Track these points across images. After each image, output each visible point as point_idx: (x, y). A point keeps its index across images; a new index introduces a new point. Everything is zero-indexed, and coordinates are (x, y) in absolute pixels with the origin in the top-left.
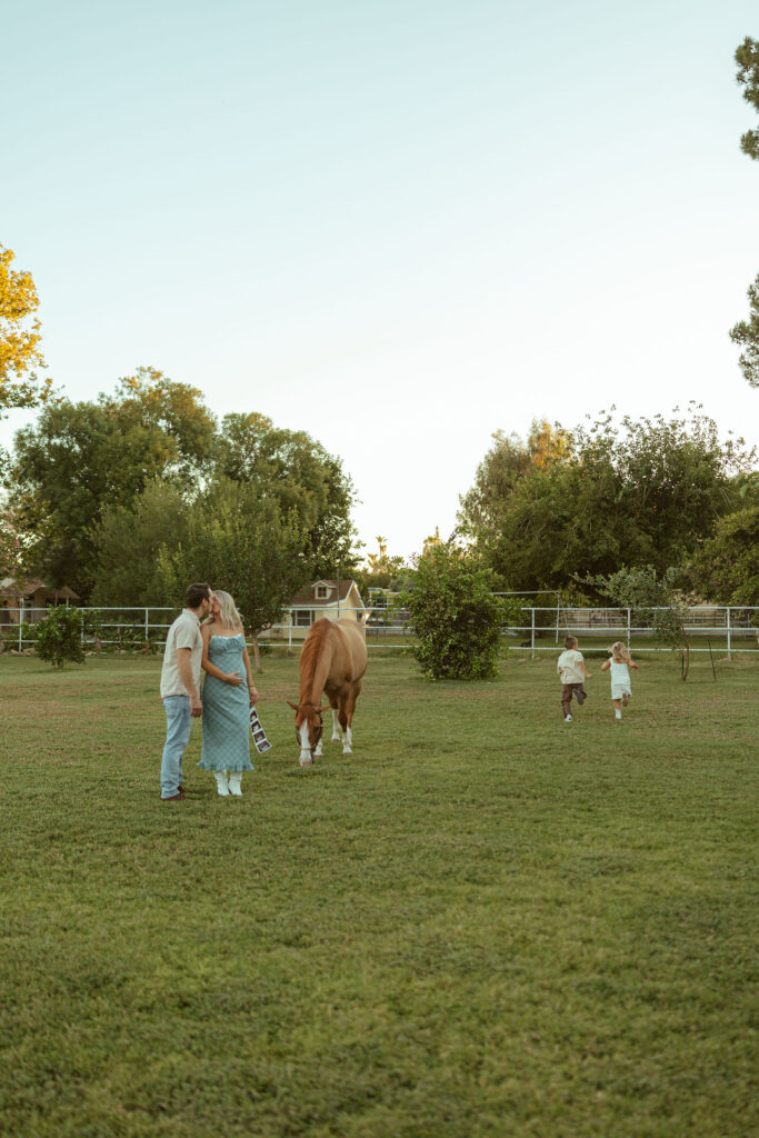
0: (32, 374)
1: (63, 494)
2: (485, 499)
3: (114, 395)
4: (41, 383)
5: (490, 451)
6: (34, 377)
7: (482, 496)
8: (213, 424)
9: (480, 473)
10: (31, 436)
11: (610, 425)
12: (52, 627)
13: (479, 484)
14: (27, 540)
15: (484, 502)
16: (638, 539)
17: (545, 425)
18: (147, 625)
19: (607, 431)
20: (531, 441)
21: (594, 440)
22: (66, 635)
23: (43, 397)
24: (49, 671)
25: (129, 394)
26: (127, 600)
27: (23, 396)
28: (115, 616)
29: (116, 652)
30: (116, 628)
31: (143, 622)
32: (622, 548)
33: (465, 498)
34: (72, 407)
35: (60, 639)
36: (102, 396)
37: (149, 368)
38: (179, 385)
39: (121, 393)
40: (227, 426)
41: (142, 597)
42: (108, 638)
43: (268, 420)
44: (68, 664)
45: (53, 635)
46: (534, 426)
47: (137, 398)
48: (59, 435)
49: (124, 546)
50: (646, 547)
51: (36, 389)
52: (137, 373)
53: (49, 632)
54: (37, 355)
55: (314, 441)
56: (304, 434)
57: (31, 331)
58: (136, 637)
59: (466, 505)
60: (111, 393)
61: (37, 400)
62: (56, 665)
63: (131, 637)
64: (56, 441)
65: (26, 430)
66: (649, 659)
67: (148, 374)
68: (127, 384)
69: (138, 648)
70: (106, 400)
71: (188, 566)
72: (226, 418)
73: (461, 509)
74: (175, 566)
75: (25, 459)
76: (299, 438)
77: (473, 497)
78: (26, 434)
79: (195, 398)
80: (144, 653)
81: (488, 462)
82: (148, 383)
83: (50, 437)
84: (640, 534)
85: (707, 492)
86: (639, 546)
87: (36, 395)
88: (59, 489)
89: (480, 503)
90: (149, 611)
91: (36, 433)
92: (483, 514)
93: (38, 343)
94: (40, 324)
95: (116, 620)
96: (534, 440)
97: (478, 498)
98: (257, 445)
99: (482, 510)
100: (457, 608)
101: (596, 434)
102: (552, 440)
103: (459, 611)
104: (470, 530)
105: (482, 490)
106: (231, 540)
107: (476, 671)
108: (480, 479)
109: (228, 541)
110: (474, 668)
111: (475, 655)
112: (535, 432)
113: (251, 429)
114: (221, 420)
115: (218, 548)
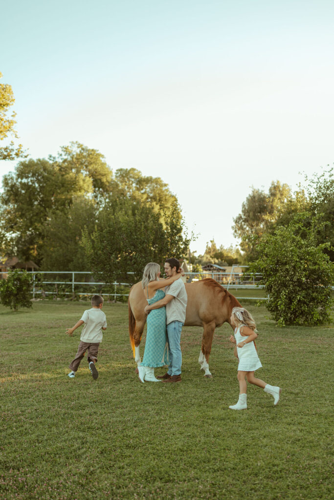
0: (12, 142)
1: (28, 209)
2: (245, 219)
3: (57, 156)
4: (16, 147)
5: (249, 195)
6: (12, 144)
7: (243, 217)
8: (111, 172)
9: (244, 206)
10: (12, 178)
12: (10, 284)
13: (243, 211)
14: (7, 235)
15: (246, 221)
17: (278, 182)
18: (73, 283)
19: (331, 176)
20: (270, 190)
22: (19, 289)
23: (17, 155)
24: (8, 313)
25: (65, 155)
26: (61, 267)
27: (6, 153)
28: (54, 277)
29: (54, 299)
30: (54, 284)
31: (71, 281)
33: (235, 218)
34: (33, 161)
35: (15, 292)
36: (51, 156)
37: (76, 142)
38: (93, 150)
39: (61, 155)
40: (118, 175)
41: (71, 265)
42: (49, 290)
43: (140, 172)
44: (21, 309)
45: (10, 290)
46: (273, 182)
47: (69, 158)
48: (27, 177)
49: (59, 234)
51: (13, 150)
52: (70, 145)
53: (8, 287)
54: (14, 132)
56: (159, 178)
57: (11, 118)
58: (66, 290)
59: (236, 222)
60: (55, 154)
61: (13, 156)
62: (13, 309)
63: (63, 290)
64: (24, 180)
65: (9, 175)
67: (76, 146)
68: (64, 150)
69: (68, 296)
70: (52, 159)
71: (102, 242)
72: (117, 170)
73: (234, 224)
74: (93, 241)
75: (8, 191)
76: (157, 181)
77: (240, 218)
78: (8, 178)
79: (101, 159)
80: (71, 300)
81: (248, 200)
82: (76, 150)
83: (22, 179)
87: (13, 154)
88: (25, 206)
89: (243, 221)
90: (75, 274)
91: (15, 176)
93: (14, 125)
94: (16, 114)
95: (55, 279)
96: (272, 189)
97: (242, 219)
98: (134, 185)
99: (244, 225)
100: (304, 273)
101: (323, 178)
102: (281, 189)
103: (305, 275)
104: (238, 235)
105: (244, 215)
106: (133, 223)
107: (316, 319)
108: (244, 209)
109: (130, 224)
110: (315, 317)
111: (315, 307)
112: (272, 185)
113: (131, 177)
114: (114, 171)
115: (123, 229)
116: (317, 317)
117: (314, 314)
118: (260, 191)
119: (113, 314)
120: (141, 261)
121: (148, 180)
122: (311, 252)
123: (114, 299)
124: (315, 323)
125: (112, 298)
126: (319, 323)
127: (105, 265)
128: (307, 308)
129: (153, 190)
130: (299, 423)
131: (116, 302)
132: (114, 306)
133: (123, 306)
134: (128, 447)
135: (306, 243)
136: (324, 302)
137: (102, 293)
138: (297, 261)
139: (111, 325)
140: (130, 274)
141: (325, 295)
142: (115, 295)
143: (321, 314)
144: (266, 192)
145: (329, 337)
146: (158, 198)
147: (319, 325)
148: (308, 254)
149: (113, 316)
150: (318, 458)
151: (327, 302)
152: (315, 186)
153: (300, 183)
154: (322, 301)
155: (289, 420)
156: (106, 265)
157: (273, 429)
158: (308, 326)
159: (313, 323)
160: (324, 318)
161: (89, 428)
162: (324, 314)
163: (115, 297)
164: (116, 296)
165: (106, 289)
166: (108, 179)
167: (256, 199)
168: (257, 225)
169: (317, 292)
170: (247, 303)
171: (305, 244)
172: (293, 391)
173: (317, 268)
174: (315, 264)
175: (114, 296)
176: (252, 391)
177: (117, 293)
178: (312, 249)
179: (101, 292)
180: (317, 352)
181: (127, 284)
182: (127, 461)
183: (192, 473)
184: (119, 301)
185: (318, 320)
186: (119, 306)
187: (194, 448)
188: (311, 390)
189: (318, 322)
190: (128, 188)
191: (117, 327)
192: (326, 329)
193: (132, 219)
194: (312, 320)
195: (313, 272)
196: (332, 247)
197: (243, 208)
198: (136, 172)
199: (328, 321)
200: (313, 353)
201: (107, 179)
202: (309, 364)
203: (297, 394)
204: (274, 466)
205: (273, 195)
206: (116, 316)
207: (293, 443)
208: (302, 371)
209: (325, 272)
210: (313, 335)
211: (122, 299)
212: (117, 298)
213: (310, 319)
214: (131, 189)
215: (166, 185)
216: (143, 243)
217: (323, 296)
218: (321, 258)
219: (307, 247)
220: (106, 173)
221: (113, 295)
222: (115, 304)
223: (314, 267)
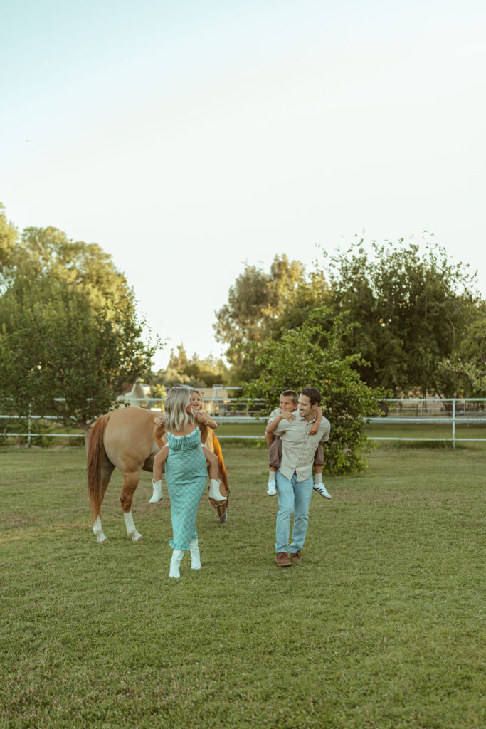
2: (234, 313)
5: (241, 275)
7: (231, 310)
8: (16, 232)
9: (231, 292)
11: (362, 246)
13: (230, 301)
15: (234, 316)
16: (392, 342)
17: (284, 256)
19: (361, 251)
20: (273, 268)
21: (350, 259)
32: (379, 350)
33: (218, 311)
40: (26, 238)
43: (63, 233)
46: (276, 256)
50: (398, 350)
55: (106, 251)
56: (96, 245)
59: (220, 317)
66: (473, 449)
71: (14, 350)
72: (25, 230)
73: (216, 321)
76: (93, 249)
77: (225, 311)
81: (238, 282)
84: (393, 338)
85: (443, 305)
86: (392, 348)
89: (231, 316)
92: (233, 325)
96: (276, 266)
97: (229, 313)
98: (54, 255)
99: (232, 322)
100: (325, 398)
101: (351, 254)
102: (289, 267)
103: (327, 402)
104: (222, 338)
105: (233, 306)
106: (65, 321)
107: (341, 466)
108: (231, 297)
109: (61, 322)
110: (340, 463)
111: (340, 448)
112: (276, 260)
113: (48, 241)
114: (21, 231)
115: (50, 330)
116: (342, 462)
117: (338, 458)
118: (257, 270)
119: (29, 466)
120: (78, 380)
121: (78, 248)
122: (335, 368)
123: (27, 442)
124: (339, 471)
125: (23, 441)
126: (346, 470)
127: (18, 388)
128: (329, 449)
129: (87, 264)
130: (321, 596)
131: (30, 446)
132: (27, 453)
133: (44, 453)
134: (99, 634)
135: (327, 354)
136: (353, 441)
137: (7, 432)
138: (314, 381)
139: (31, 482)
140: (58, 402)
141: (354, 431)
142: (30, 434)
143: (348, 458)
144: (267, 272)
145: (359, 490)
146: (95, 278)
147: (345, 473)
148: (331, 370)
149: (31, 469)
150: (345, 630)
151: (357, 441)
152: (339, 265)
153: (317, 260)
154: (349, 439)
155: (308, 592)
156: (21, 387)
157: (287, 604)
158: (330, 476)
159: (337, 470)
160: (352, 463)
161: (38, 616)
162: (352, 458)
163: (29, 438)
164: (31, 437)
165: (13, 426)
166: (11, 243)
167: (251, 281)
168: (252, 323)
169: (342, 426)
170: (240, 445)
171: (325, 355)
172: (311, 559)
173: (342, 391)
174: (340, 385)
175: (26, 437)
176: (256, 562)
177: (32, 432)
178: (336, 363)
179: (5, 430)
180: (343, 510)
181: (54, 417)
182: (102, 650)
183: (190, 656)
184: (36, 444)
185: (344, 466)
186: (36, 453)
187: (188, 630)
188: (335, 557)
189: (343, 470)
190: (43, 259)
191: (42, 484)
192: (355, 479)
193: (63, 314)
194: (335, 467)
195: (337, 396)
196: (363, 361)
197: (230, 295)
198: (56, 233)
199: (357, 467)
200: (337, 511)
201: (8, 245)
202: (332, 526)
203: (317, 563)
204: (291, 642)
205: (277, 276)
206: (36, 469)
207: (314, 617)
208: (323, 534)
209: (355, 397)
210: (337, 487)
211: (41, 442)
212: (32, 441)
213: (333, 466)
214: (49, 262)
215: (108, 256)
216: (82, 353)
217: (351, 431)
218: (348, 376)
219: (328, 360)
220: (8, 233)
221: (25, 435)
222: (29, 450)
223: (339, 390)
